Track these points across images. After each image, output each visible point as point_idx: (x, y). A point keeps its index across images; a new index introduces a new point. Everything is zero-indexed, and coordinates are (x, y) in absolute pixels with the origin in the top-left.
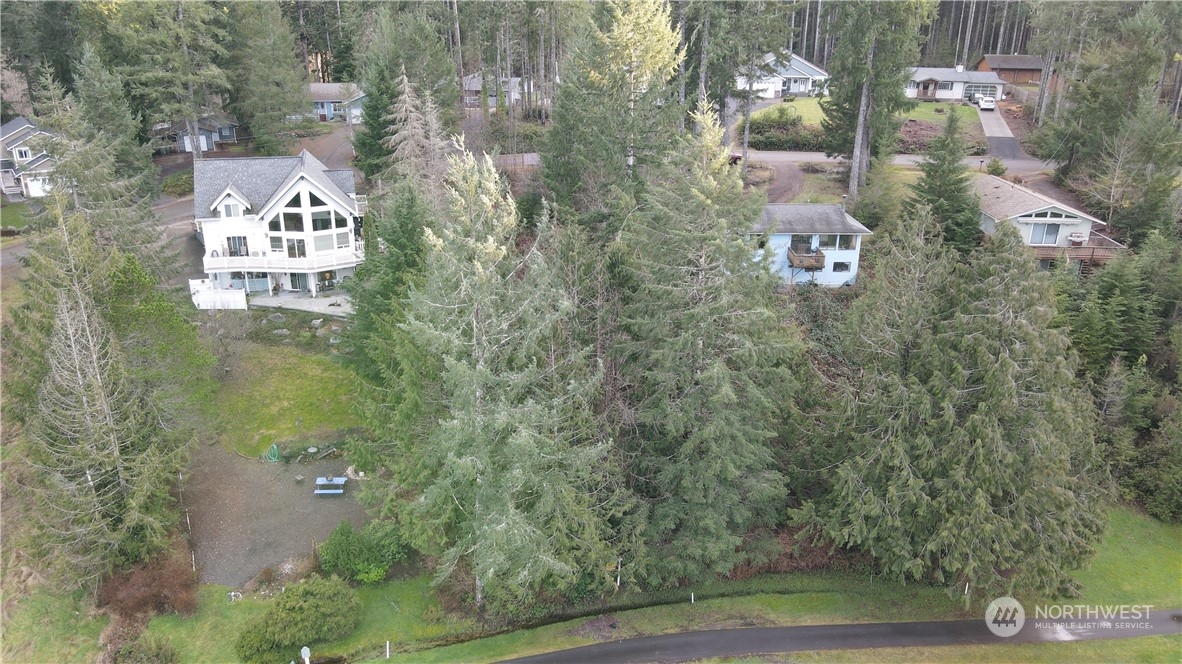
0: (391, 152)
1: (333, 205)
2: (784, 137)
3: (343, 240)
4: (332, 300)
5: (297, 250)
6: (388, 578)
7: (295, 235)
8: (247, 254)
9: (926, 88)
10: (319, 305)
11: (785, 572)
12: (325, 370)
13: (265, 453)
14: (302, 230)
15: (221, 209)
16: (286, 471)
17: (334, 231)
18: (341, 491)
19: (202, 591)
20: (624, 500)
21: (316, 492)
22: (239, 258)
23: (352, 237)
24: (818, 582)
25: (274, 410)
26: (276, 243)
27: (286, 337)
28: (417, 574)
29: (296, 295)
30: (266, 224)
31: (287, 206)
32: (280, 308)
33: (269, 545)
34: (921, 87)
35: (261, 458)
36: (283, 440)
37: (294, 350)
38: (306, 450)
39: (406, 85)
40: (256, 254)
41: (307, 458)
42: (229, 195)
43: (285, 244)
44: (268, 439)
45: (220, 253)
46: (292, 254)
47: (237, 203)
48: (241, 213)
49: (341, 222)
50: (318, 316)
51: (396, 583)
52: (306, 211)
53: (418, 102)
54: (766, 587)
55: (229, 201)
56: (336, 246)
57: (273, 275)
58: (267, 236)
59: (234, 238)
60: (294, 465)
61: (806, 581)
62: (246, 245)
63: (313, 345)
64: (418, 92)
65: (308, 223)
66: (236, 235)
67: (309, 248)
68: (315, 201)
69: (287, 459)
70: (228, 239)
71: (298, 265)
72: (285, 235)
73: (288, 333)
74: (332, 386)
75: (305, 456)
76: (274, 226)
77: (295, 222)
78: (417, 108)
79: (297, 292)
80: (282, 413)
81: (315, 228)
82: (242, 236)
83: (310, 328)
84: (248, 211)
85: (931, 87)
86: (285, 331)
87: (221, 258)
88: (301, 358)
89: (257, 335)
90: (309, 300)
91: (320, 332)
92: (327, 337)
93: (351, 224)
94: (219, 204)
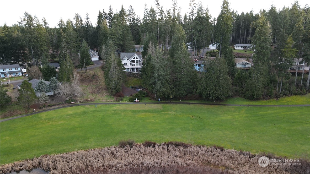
0: (148, 52)
1: (139, 59)
2: (213, 55)
4: (138, 72)
7: (133, 63)
9: (245, 48)
13: (130, 87)
15: (124, 59)
19: (124, 96)
20: (172, 86)
21: (136, 90)
22: (126, 66)
23: (141, 64)
26: (131, 64)
31: (133, 59)
32: (131, 73)
34: (244, 48)
36: (132, 86)
37: (133, 77)
39: (150, 43)
40: (128, 65)
41: (135, 88)
43: (132, 64)
46: (133, 65)
49: (140, 62)
50: (136, 73)
52: (135, 60)
53: (152, 45)
55: (125, 58)
57: (130, 68)
63: (135, 77)
64: (152, 44)
67: (135, 65)
68: (137, 58)
69: (132, 88)
70: (124, 63)
71: (133, 67)
72: (132, 63)
74: (138, 81)
76: (131, 62)
78: (152, 46)
79: (133, 70)
80: (132, 84)
81: (136, 62)
82: (126, 63)
83: (135, 75)
84: (127, 60)
85: (246, 48)
86: (132, 75)
92: (137, 76)
93: (141, 62)
94: (124, 58)
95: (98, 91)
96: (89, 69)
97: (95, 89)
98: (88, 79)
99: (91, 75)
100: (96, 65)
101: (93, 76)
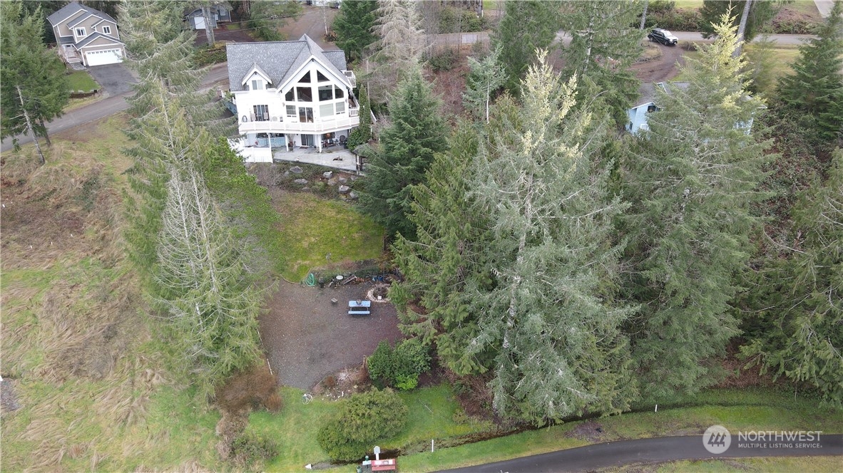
0: (379, 38)
1: (334, 81)
3: (340, 109)
4: (335, 155)
5: (307, 116)
6: (419, 386)
7: (305, 104)
8: (268, 120)
10: (325, 160)
11: (724, 388)
12: (339, 212)
13: (304, 279)
14: (311, 101)
15: (250, 84)
16: (322, 294)
17: (334, 101)
18: (368, 312)
19: (280, 393)
21: (350, 312)
22: (263, 122)
23: (347, 105)
24: (752, 398)
25: (305, 244)
26: (290, 110)
27: (304, 185)
28: (439, 382)
29: (306, 150)
30: (283, 96)
31: (300, 82)
32: (298, 162)
33: (323, 356)
35: (302, 283)
36: (316, 269)
37: (312, 196)
38: (335, 277)
40: (275, 119)
42: (256, 73)
43: (297, 111)
44: (304, 268)
45: (249, 118)
46: (302, 119)
47: (262, 79)
48: (264, 87)
49: (339, 94)
50: (328, 169)
51: (425, 389)
52: (315, 85)
54: (710, 399)
55: (256, 78)
56: (335, 112)
57: (288, 135)
58: (284, 105)
59: (259, 106)
60: (327, 289)
61: (741, 396)
62: (267, 112)
63: (326, 192)
65: (315, 95)
66: (261, 104)
67: (316, 115)
68: (321, 77)
69: (322, 285)
70: (255, 106)
71: (307, 128)
72: (298, 104)
73: (306, 182)
74: (346, 226)
75: (335, 283)
76: (289, 97)
77: (305, 94)
79: (306, 148)
80: (312, 247)
81: (321, 99)
82: (265, 104)
83: (323, 178)
84: (269, 85)
86: (303, 181)
87: (249, 123)
88: (318, 202)
89: (282, 183)
90: (316, 155)
91: (331, 182)
92: (336, 186)
93: (346, 95)
94: (248, 80)
95: (110, 334)
96: (67, 135)
97: (89, 316)
98: (58, 207)
99: (75, 184)
100: (106, 95)
101: (89, 185)
